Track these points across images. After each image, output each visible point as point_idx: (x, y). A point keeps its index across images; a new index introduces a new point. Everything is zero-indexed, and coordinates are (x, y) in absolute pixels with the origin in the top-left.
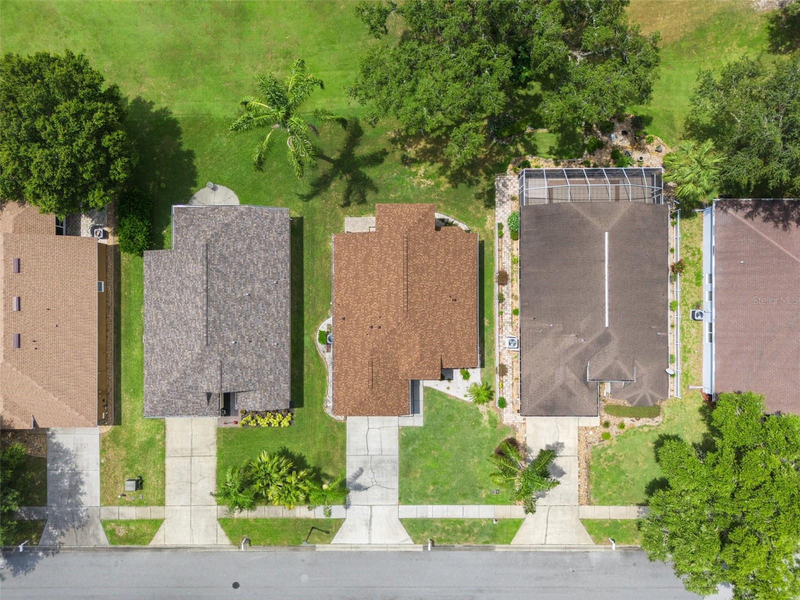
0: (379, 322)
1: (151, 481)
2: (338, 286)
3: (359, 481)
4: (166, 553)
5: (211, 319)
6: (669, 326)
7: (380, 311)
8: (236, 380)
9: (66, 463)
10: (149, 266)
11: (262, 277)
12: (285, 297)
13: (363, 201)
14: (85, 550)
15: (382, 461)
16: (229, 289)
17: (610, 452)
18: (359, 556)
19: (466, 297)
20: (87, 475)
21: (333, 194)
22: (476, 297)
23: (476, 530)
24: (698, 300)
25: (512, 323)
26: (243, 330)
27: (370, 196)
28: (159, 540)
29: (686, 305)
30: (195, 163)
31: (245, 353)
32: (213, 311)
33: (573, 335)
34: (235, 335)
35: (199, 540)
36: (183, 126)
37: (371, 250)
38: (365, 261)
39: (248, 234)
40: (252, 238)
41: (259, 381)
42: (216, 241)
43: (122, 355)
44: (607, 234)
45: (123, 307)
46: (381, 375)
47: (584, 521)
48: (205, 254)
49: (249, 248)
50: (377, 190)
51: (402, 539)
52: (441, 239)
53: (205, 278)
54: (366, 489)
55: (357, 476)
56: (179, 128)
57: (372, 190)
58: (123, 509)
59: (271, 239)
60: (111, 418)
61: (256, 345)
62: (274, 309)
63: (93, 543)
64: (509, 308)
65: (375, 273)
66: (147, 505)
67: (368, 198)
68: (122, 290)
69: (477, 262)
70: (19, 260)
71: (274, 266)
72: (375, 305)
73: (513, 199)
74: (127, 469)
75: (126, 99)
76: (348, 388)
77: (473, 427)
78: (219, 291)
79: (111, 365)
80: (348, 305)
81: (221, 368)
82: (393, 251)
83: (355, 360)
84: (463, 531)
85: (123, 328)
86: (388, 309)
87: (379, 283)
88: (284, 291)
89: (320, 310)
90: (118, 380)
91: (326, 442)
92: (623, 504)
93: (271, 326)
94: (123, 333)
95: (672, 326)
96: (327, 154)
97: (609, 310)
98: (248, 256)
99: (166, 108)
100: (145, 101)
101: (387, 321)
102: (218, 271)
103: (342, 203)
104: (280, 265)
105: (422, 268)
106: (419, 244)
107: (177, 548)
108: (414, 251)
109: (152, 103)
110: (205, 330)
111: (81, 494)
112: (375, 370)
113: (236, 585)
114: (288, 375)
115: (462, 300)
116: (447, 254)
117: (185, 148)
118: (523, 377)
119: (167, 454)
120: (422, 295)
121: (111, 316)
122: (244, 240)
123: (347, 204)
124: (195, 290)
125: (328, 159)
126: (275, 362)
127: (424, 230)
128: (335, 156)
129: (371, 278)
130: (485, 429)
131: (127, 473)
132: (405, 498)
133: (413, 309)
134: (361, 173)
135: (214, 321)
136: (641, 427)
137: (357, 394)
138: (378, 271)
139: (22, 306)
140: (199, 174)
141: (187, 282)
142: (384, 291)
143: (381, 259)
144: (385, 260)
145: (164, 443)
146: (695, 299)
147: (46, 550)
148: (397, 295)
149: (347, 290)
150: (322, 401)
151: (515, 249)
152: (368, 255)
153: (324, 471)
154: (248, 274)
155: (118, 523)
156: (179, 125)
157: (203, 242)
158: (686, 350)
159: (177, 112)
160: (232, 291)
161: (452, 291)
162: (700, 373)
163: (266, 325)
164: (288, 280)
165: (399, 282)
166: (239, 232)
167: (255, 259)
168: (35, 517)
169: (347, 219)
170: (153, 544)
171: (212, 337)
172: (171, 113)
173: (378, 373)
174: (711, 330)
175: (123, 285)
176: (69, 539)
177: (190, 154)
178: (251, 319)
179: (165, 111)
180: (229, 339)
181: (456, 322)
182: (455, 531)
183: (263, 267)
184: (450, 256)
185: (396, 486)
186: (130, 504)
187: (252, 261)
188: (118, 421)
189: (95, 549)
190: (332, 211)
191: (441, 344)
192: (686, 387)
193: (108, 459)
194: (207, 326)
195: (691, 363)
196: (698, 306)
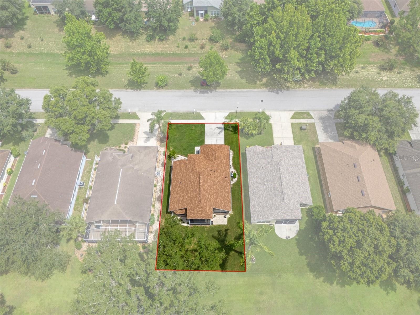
0: (211, 173)
1: (297, 130)
2: (229, 190)
3: (220, 130)
4: (288, 110)
5: (278, 172)
6: (94, 182)
7: (211, 177)
8: (266, 154)
9: (331, 136)
10: (309, 198)
11: (260, 192)
12: (251, 186)
13: (219, 232)
14: (318, 110)
15: (211, 136)
16: (273, 184)
17: (126, 139)
18: (219, 109)
19: (176, 185)
20: (322, 132)
21: (233, 235)
22: (171, 186)
23: (178, 116)
24: (80, 190)
25: (157, 182)
26: (266, 171)
27: (216, 234)
28: (292, 114)
29: (85, 189)
30: (298, 249)
31: (264, 163)
32: (278, 175)
33: (135, 169)
34: (269, 169)
35: (277, 113)
36: (306, 268)
37: (215, 201)
38: (217, 197)
39: (268, 208)
40: (265, 206)
41: (258, 155)
42: (280, 202)
43: (316, 171)
44: (115, 203)
45: (320, 188)
46: (210, 157)
47: (139, 119)
48: (284, 196)
49: (266, 202)
50: (213, 236)
51: (203, 114)
52: (185, 205)
53: (283, 187)
54: (217, 128)
55: (221, 132)
56: (308, 267)
57: (215, 237)
58: (307, 122)
59: (258, 208)
60: (316, 150)
61: (260, 167)
62: (255, 181)
63: (315, 112)
64: (158, 188)
65: (213, 191)
66: (298, 123)
67: (217, 233)
68: (321, 195)
69: (170, 199)
70: (363, 195)
71: (256, 197)
72: (213, 179)
73: (151, 232)
74: (307, 133)
75: (337, 284)
76: (224, 153)
77: (176, 146)
78: (276, 183)
79: (320, 167)
80: (224, 182)
81: (273, 156)
82: (205, 198)
83: (221, 162)
84: (182, 116)
85: (318, 181)
86: (208, 177)
87: (211, 187)
88: (251, 188)
89: (237, 187)
90: (316, 162)
91: (232, 141)
92: (124, 124)
93: (255, 174)
94: (318, 179)
95: (92, 181)
96: (236, 254)
97: (119, 175)
98: (267, 199)
99: (316, 279)
100: (328, 283)
101: (208, 173)
102: (278, 191)
103: (229, 231)
104: (254, 198)
105: (193, 191)
106: (194, 201)
107: (285, 111)
108: (196, 197)
109: (324, 282)
110: (280, 168)
111: (322, 126)
112: (213, 158)
113: (262, 101)
114: (247, 159)
115: (177, 183)
116: (183, 200)
117: (304, 257)
118: (156, 158)
119: (293, 138)
120: (193, 182)
121: (324, 185)
122: (269, 205)
123: (226, 230)
124: (287, 184)
125: (236, 251)
126: (253, 162)
127: (192, 207)
128: (232, 253)
129: (214, 190)
130: (172, 146)
131: (307, 132)
132: (203, 125)
133: (198, 176)
134: (220, 244)
135: (277, 172)
136: (112, 147)
137: (220, 151)
138: (212, 192)
139: (357, 178)
140: (295, 244)
141: (291, 188)
142: (209, 184)
143: (210, 196)
144: (209, 195)
145: (294, 141)
146: (81, 191)
147: (332, 110)
148: (204, 181)
149: (225, 188)
150: (234, 155)
151: (153, 211)
152: (216, 199)
153: (233, 133)
154: (266, 192)
155: (307, 118)
156: (308, 269)
157: (285, 201)
158: (89, 172)
159: (310, 276)
160: (271, 184)
161: (181, 187)
162: (86, 164)
163: (257, 174)
164: (250, 193)
165: (203, 185)
166: (271, 208)
167: (264, 198)
168: (338, 119)
169: (226, 223)
170: (293, 112)
171: (277, 166)
172: (314, 276)
173: (212, 157)
174: (78, 177)
175: (321, 197)
176: (325, 114)
177: (301, 254)
178: (263, 176)
179: (317, 277)
180: (271, 167)
181: (180, 175)
182: (185, 116)
183: (260, 196)
184: (181, 199)
185: (206, 129)
186: (305, 123)
187: (265, 197)
188: (314, 149)
189: (314, 110)
190: (233, 227)
191: (187, 166)
192: (93, 160)
193: (315, 136)
194: (280, 169)
195: (88, 168)
196: (80, 188)
